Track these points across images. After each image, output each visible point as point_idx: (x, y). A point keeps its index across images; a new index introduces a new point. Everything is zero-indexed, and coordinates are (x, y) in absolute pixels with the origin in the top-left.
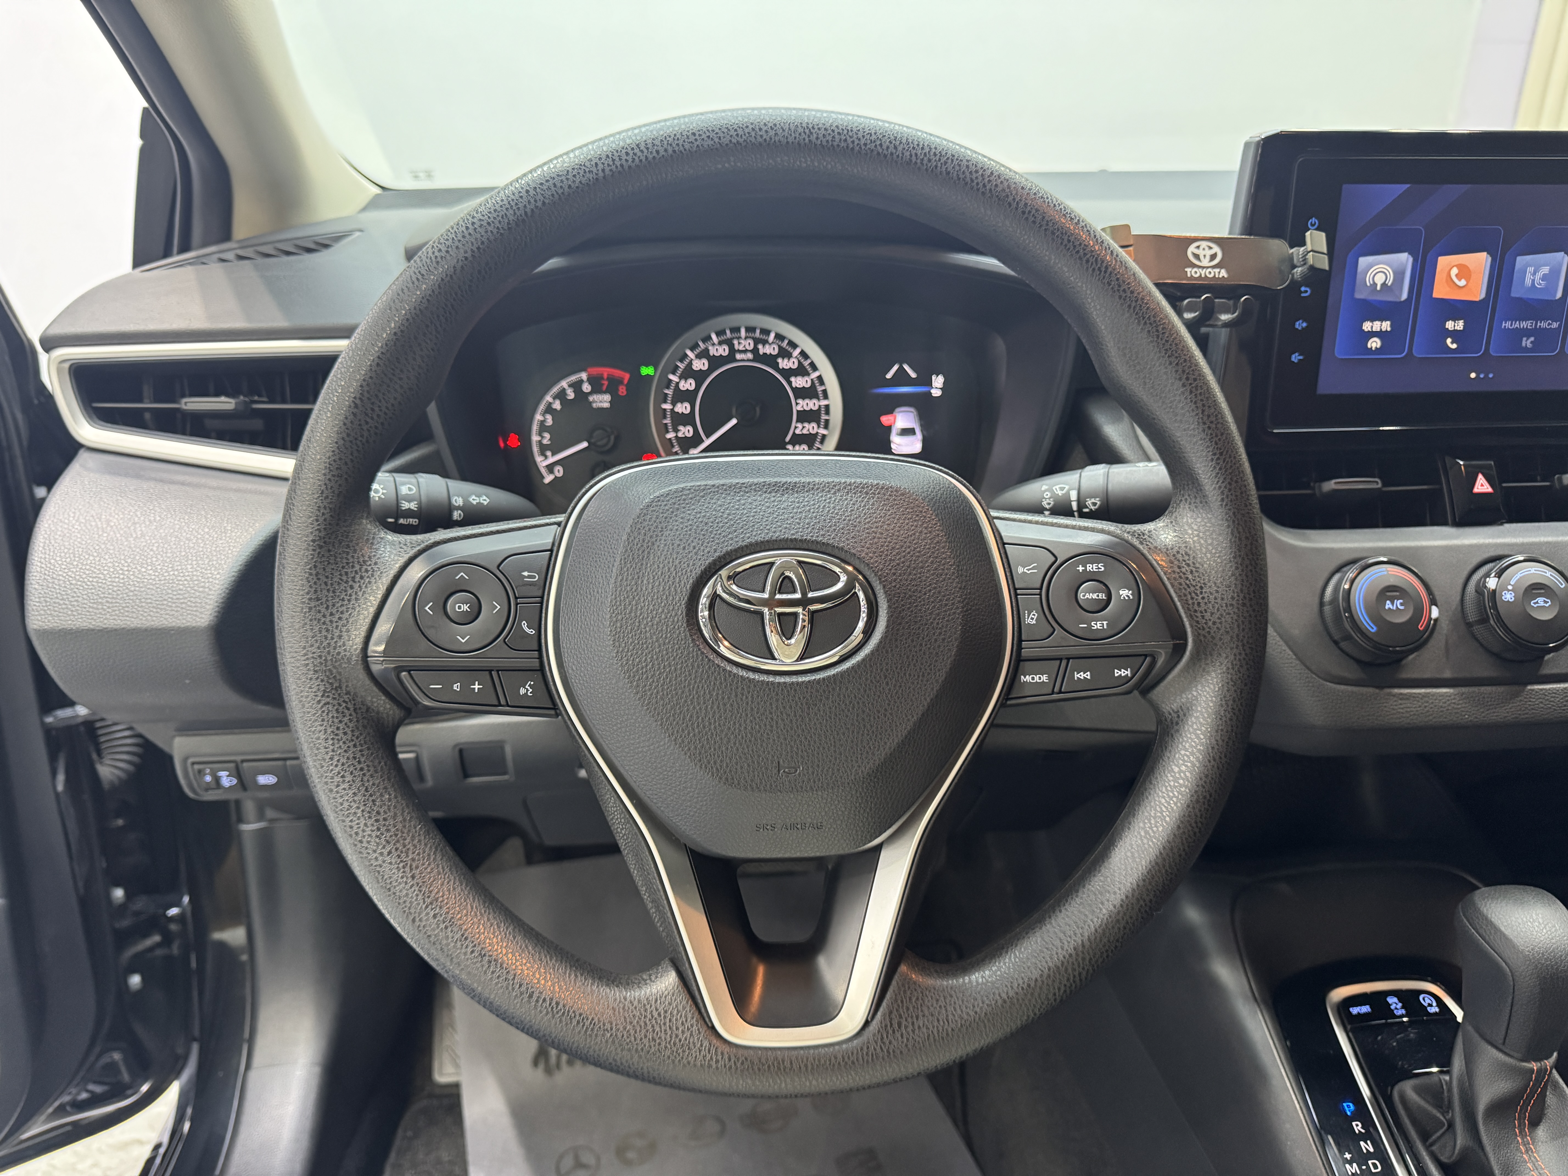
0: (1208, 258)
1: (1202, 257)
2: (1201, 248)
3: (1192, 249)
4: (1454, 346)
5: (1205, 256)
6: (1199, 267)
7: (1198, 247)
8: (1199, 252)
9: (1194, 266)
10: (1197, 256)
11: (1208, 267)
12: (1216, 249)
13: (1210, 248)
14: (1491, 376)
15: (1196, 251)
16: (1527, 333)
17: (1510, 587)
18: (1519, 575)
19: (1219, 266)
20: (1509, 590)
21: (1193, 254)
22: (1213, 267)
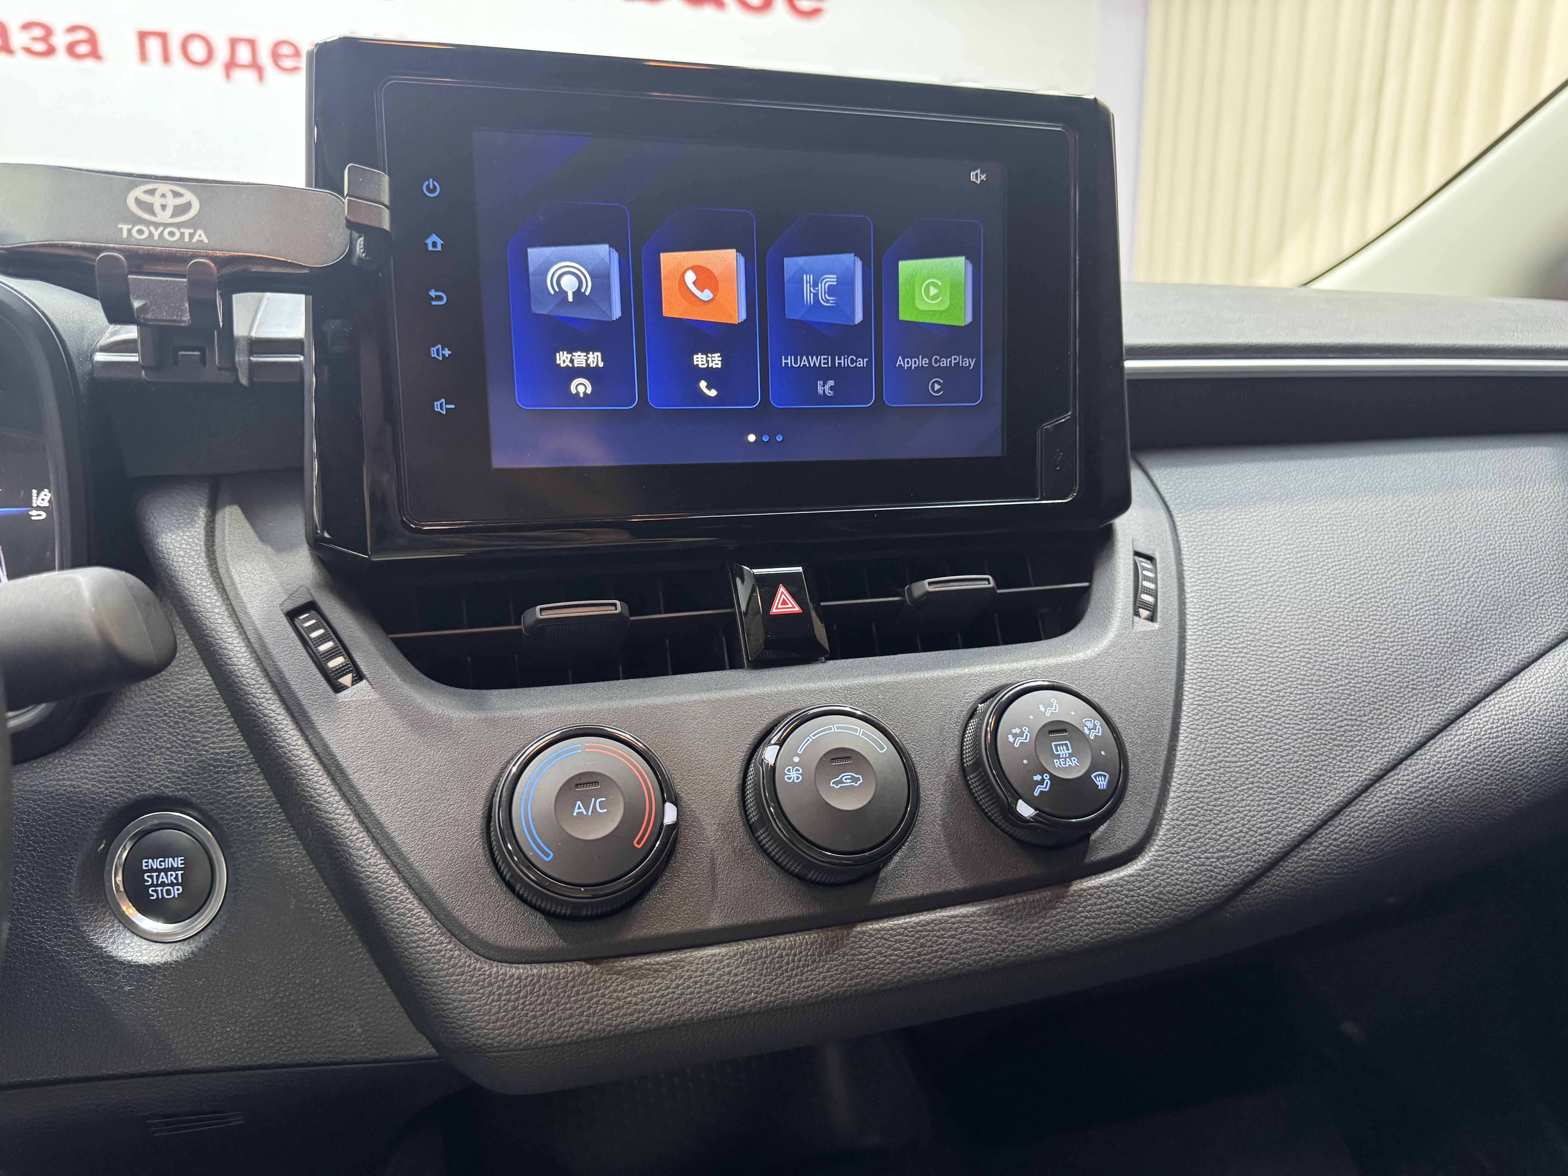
0: (169, 211)
1: (157, 208)
2: (158, 193)
3: (138, 192)
4: (713, 393)
5: (164, 207)
6: (147, 223)
7: (152, 192)
8: (157, 201)
9: (136, 220)
10: (149, 208)
11: (166, 225)
12: (188, 196)
13: (176, 194)
14: (779, 438)
15: (147, 198)
16: (823, 374)
17: (796, 759)
18: (811, 738)
19: (192, 224)
20: (794, 765)
21: (138, 201)
22: (179, 225)
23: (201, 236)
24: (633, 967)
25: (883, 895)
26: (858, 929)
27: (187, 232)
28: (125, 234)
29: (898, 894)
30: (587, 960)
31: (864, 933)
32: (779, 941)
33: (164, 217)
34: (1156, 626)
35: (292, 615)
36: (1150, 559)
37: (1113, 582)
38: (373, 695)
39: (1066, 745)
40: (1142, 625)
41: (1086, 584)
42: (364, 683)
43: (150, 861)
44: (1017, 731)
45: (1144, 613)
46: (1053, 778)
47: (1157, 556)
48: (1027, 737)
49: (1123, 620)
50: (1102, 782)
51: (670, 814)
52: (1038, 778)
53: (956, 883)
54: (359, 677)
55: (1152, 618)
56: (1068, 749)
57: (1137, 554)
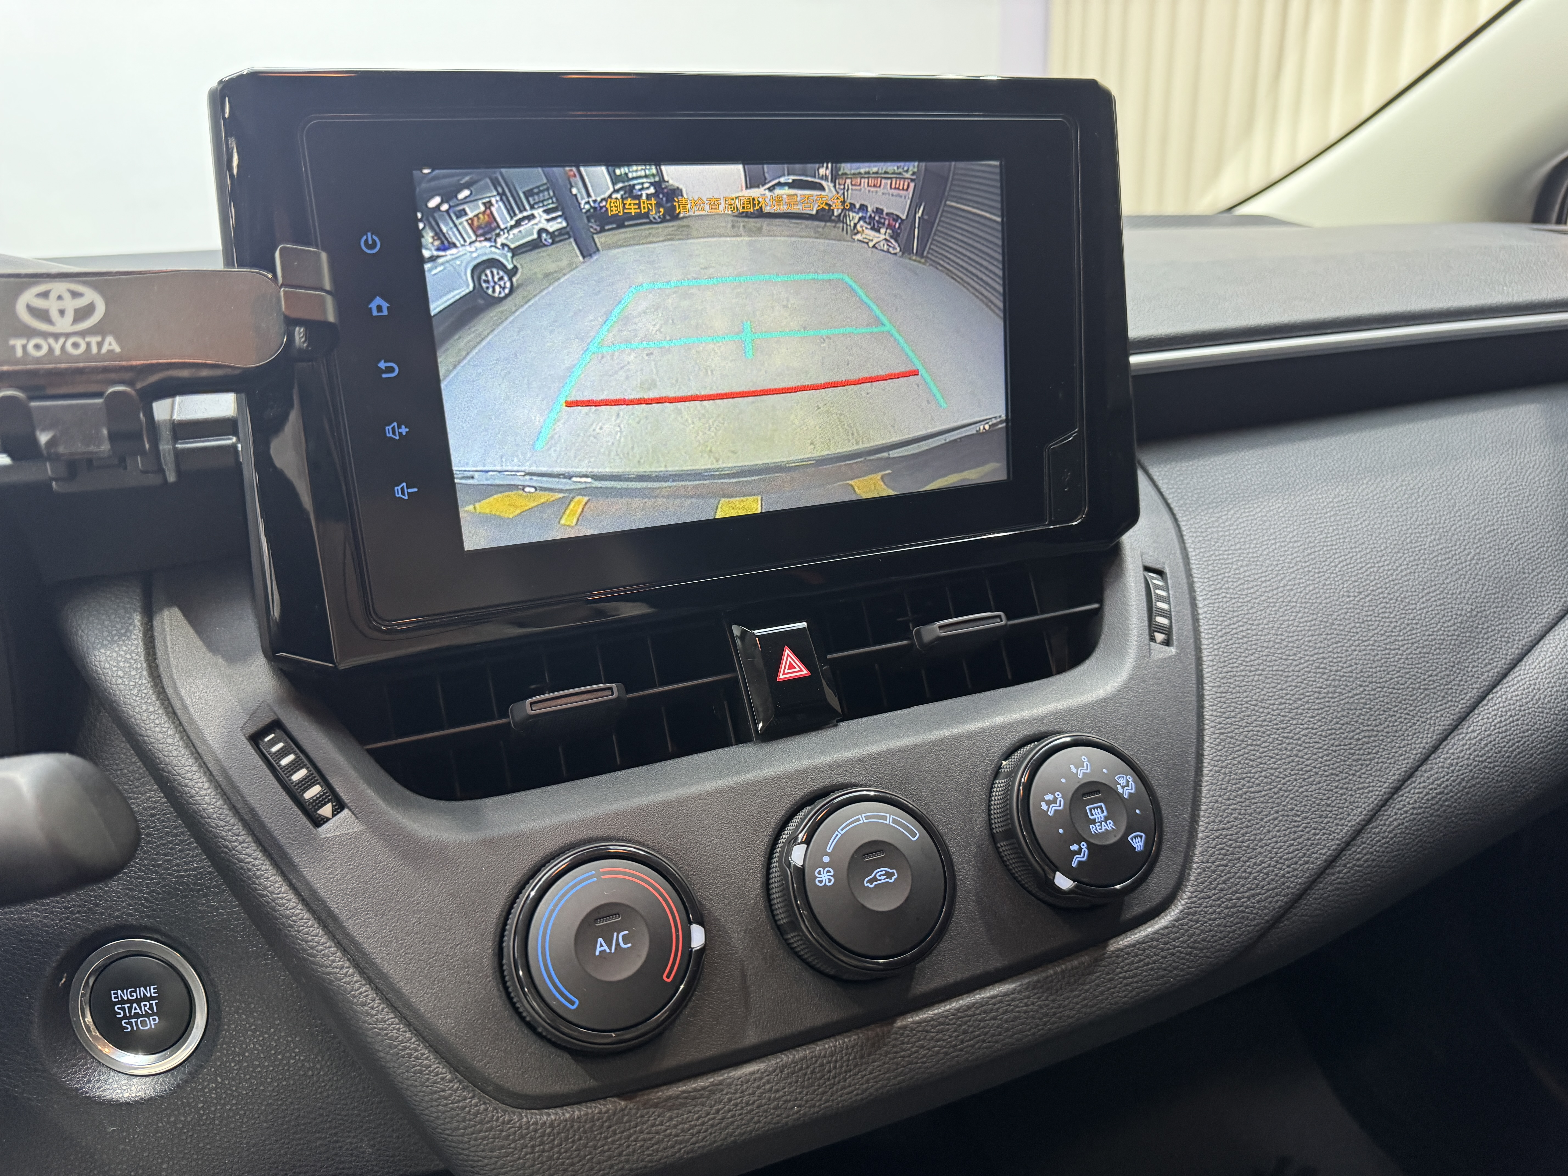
0: (70, 316)
1: (54, 314)
2: (53, 296)
3: (28, 297)
5: (62, 312)
6: (45, 335)
7: (45, 295)
8: (52, 306)
9: (31, 333)
10: (43, 315)
11: (67, 335)
12: (90, 296)
13: (75, 295)
15: (40, 303)
17: (826, 859)
18: (839, 833)
19: (99, 330)
20: (824, 866)
21: (31, 309)
22: (83, 334)
23: (111, 344)
24: (670, 1098)
25: (922, 987)
26: (899, 1023)
27: (94, 340)
28: (19, 353)
29: (938, 982)
30: (621, 1095)
31: (905, 1028)
32: (818, 1048)
33: (64, 324)
34: (1172, 650)
35: (255, 739)
36: (1160, 573)
37: (1125, 604)
38: (357, 827)
39: (1101, 807)
40: (1161, 652)
41: (1096, 606)
42: (346, 812)
43: (119, 992)
44: (1049, 797)
45: (1160, 637)
46: (1090, 846)
47: (1167, 570)
48: (1061, 804)
49: (1140, 648)
50: (1138, 843)
51: (698, 937)
52: (1074, 847)
53: (996, 963)
54: (340, 806)
55: (1167, 643)
56: (1103, 812)
57: (1147, 569)
